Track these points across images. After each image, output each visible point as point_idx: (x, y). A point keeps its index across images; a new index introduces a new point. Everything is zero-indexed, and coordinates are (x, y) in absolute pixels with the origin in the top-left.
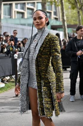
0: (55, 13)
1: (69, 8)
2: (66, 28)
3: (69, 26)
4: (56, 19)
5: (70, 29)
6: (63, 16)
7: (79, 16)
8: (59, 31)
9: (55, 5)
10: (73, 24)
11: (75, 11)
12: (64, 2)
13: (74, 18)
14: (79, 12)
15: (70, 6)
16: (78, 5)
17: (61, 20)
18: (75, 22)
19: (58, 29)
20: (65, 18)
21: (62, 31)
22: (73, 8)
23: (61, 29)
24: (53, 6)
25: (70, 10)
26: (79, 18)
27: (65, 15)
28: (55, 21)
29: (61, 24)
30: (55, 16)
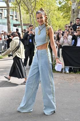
0: (16, 16)
1: (25, 13)
2: (23, 26)
3: (24, 25)
4: (16, 20)
5: (25, 26)
6: (21, 18)
7: (31, 18)
9: (16, 11)
10: (27, 23)
11: (28, 15)
12: (22, 9)
13: (27, 20)
14: (30, 16)
15: (25, 12)
16: (30, 12)
17: (20, 21)
18: (28, 22)
19: (17, 26)
20: (22, 19)
21: (20, 28)
22: (27, 13)
23: (19, 27)
24: (15, 11)
25: (25, 15)
26: (31, 20)
27: (22, 17)
28: (16, 21)
29: (20, 23)
30: (16, 18)
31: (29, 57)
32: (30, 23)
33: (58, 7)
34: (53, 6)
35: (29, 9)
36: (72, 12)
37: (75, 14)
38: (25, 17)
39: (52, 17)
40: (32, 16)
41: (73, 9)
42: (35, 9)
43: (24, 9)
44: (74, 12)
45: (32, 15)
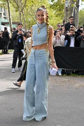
0: (4, 14)
1: (14, 11)
2: (12, 24)
3: (14, 23)
4: (5, 18)
5: (15, 25)
6: (9, 16)
7: (21, 16)
8: (7, 26)
9: (4, 8)
10: (16, 22)
11: (18, 13)
12: (10, 7)
13: (17, 18)
14: (20, 14)
15: (15, 9)
16: (20, 9)
17: (8, 19)
18: (18, 20)
19: (6, 25)
20: (11, 17)
21: (9, 26)
22: (17, 11)
23: (8, 25)
25: (14, 12)
26: (21, 18)
27: (11, 15)
28: (4, 19)
29: (9, 21)
30: (4, 16)
31: (18, 58)
32: (19, 21)
33: (50, 5)
34: (45, 3)
35: (18, 6)
36: (65, 10)
37: (69, 13)
38: (14, 15)
40: (22, 14)
41: (67, 7)
43: (14, 6)
44: (67, 11)
45: (22, 12)
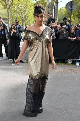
32: (7, 17)
33: (34, 4)
34: (29, 2)
35: (6, 4)
37: (50, 10)
38: (3, 12)
39: (28, 12)
40: (9, 11)
41: (48, 5)
42: (13, 4)
43: (2, 4)
44: (48, 8)
45: (10, 9)
